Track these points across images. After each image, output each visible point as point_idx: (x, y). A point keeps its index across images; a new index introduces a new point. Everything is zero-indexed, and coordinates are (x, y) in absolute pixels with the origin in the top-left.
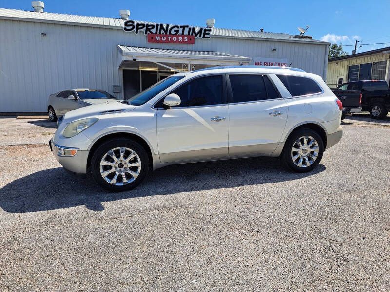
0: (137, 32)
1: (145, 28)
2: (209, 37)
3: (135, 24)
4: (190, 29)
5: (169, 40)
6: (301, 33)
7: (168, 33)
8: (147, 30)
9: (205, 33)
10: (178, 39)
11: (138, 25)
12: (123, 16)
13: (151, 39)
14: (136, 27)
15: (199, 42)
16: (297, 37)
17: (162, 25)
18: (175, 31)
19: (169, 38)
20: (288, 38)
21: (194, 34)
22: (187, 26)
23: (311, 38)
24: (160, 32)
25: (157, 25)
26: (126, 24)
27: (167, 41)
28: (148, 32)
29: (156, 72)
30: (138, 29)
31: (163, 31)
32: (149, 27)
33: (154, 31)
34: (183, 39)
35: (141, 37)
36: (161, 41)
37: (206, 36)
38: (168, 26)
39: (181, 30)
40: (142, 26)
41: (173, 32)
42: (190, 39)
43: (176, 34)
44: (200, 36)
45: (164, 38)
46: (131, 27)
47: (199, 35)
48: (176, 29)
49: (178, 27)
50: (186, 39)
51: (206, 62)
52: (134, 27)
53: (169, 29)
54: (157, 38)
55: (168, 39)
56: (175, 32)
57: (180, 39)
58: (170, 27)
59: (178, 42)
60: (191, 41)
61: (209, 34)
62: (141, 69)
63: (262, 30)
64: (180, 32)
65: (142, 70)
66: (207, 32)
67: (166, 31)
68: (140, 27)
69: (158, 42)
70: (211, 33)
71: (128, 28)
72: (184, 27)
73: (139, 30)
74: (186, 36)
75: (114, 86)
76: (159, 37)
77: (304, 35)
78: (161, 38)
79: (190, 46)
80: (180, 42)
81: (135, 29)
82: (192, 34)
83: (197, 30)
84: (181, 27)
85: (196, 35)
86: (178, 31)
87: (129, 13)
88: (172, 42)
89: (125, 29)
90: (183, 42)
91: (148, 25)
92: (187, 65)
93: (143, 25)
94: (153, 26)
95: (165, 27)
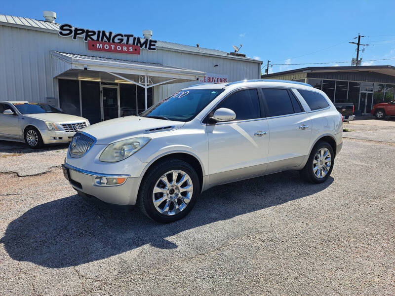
0: (75, 38)
1: (85, 34)
2: (155, 49)
3: (73, 29)
4: (135, 39)
5: (113, 49)
6: (236, 51)
7: (111, 41)
8: (87, 36)
9: (150, 44)
10: (122, 48)
11: (76, 30)
12: (47, 18)
13: (92, 46)
14: (73, 32)
15: (145, 52)
16: (232, 54)
17: (104, 32)
18: (119, 39)
19: (113, 46)
20: (226, 55)
21: (139, 45)
22: (132, 36)
23: (244, 56)
24: (102, 40)
25: (99, 32)
26: (62, 28)
27: (110, 50)
28: (88, 38)
29: (98, 82)
30: (76, 34)
31: (105, 39)
32: (89, 34)
33: (95, 37)
34: (128, 49)
35: (80, 43)
36: (103, 50)
37: (152, 47)
38: (111, 33)
39: (125, 39)
40: (81, 32)
41: (116, 41)
42: (136, 50)
43: (120, 43)
44: (146, 47)
45: (107, 47)
46: (68, 32)
47: (144, 46)
48: (120, 37)
49: (122, 36)
50: (131, 49)
51: (163, 74)
52: (71, 31)
53: (112, 38)
54: (99, 46)
55: (110, 48)
56: (119, 41)
57: (125, 48)
58: (113, 35)
59: (122, 51)
60: (136, 51)
61: (154, 45)
62: (80, 79)
63: (198, 46)
64: (125, 41)
65: (81, 81)
66: (152, 43)
67: (109, 39)
68: (78, 32)
69: (99, 50)
70: (157, 44)
71: (64, 32)
72: (128, 36)
73: (77, 36)
74: (130, 46)
75: (47, 98)
76: (101, 45)
77: (239, 53)
78: (103, 47)
79: (135, 57)
80: (125, 52)
81: (73, 34)
82: (137, 44)
83: (142, 41)
84: (125, 36)
85: (141, 46)
86: (122, 40)
87: (55, 15)
88: (115, 51)
89: (61, 33)
90: (128, 52)
91: (88, 31)
92: (144, 76)
93: (83, 31)
94: (94, 33)
95: (108, 34)
